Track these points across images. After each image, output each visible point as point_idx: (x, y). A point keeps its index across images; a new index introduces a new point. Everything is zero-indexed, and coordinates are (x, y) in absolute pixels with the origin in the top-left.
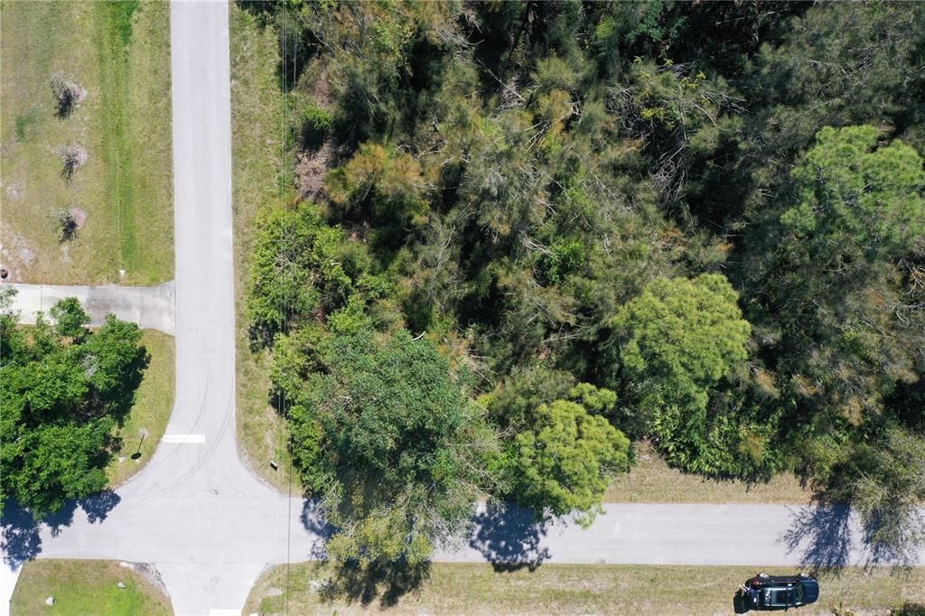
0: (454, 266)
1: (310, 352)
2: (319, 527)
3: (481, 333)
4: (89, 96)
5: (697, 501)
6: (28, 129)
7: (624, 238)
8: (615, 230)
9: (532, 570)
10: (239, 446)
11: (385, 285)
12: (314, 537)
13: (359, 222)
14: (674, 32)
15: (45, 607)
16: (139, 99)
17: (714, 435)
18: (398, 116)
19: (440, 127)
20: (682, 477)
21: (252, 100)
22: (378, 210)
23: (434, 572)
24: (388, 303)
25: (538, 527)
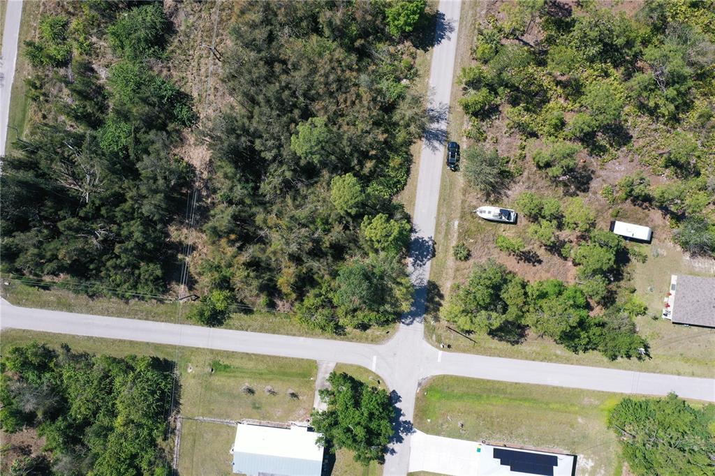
0: (322, 260)
1: (346, 313)
2: (412, 319)
3: (347, 253)
4: (249, 383)
5: (417, 182)
6: (257, 405)
7: (319, 201)
8: (315, 204)
9: (436, 243)
10: (379, 344)
11: (326, 285)
12: (415, 321)
13: (303, 291)
14: (251, 178)
15: (431, 422)
16: (251, 365)
17: (393, 174)
18: (268, 274)
19: (273, 259)
20: (408, 186)
21: (256, 325)
22: (300, 284)
23: (433, 279)
24: (333, 284)
25: (421, 240)
